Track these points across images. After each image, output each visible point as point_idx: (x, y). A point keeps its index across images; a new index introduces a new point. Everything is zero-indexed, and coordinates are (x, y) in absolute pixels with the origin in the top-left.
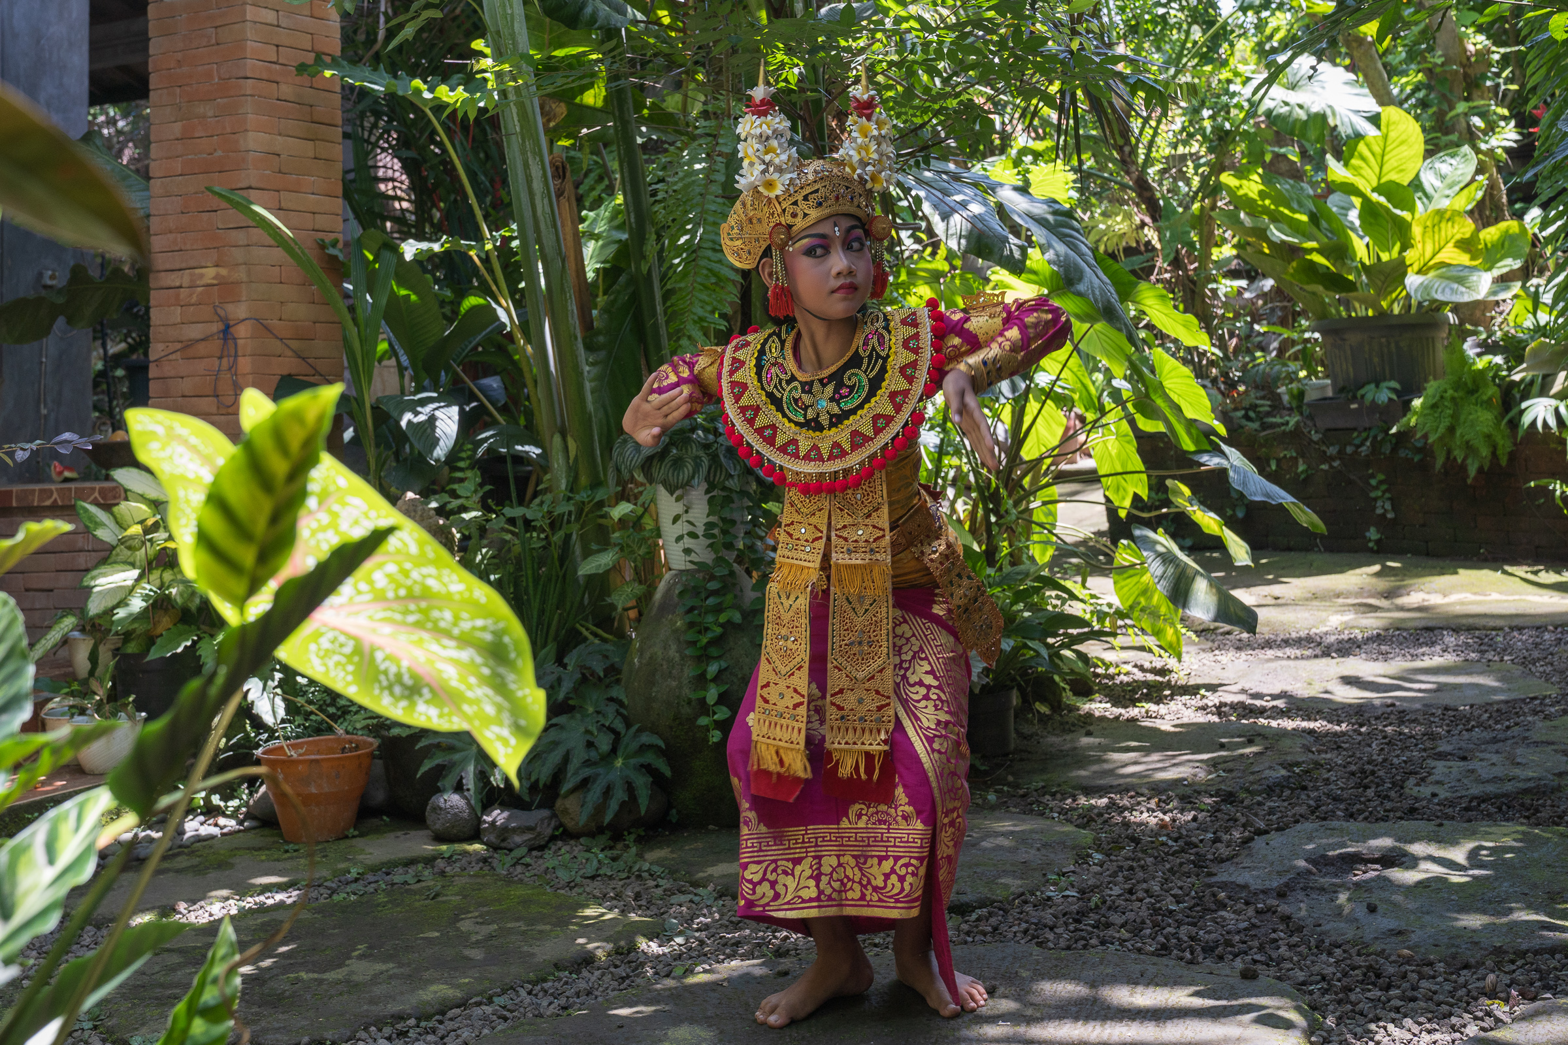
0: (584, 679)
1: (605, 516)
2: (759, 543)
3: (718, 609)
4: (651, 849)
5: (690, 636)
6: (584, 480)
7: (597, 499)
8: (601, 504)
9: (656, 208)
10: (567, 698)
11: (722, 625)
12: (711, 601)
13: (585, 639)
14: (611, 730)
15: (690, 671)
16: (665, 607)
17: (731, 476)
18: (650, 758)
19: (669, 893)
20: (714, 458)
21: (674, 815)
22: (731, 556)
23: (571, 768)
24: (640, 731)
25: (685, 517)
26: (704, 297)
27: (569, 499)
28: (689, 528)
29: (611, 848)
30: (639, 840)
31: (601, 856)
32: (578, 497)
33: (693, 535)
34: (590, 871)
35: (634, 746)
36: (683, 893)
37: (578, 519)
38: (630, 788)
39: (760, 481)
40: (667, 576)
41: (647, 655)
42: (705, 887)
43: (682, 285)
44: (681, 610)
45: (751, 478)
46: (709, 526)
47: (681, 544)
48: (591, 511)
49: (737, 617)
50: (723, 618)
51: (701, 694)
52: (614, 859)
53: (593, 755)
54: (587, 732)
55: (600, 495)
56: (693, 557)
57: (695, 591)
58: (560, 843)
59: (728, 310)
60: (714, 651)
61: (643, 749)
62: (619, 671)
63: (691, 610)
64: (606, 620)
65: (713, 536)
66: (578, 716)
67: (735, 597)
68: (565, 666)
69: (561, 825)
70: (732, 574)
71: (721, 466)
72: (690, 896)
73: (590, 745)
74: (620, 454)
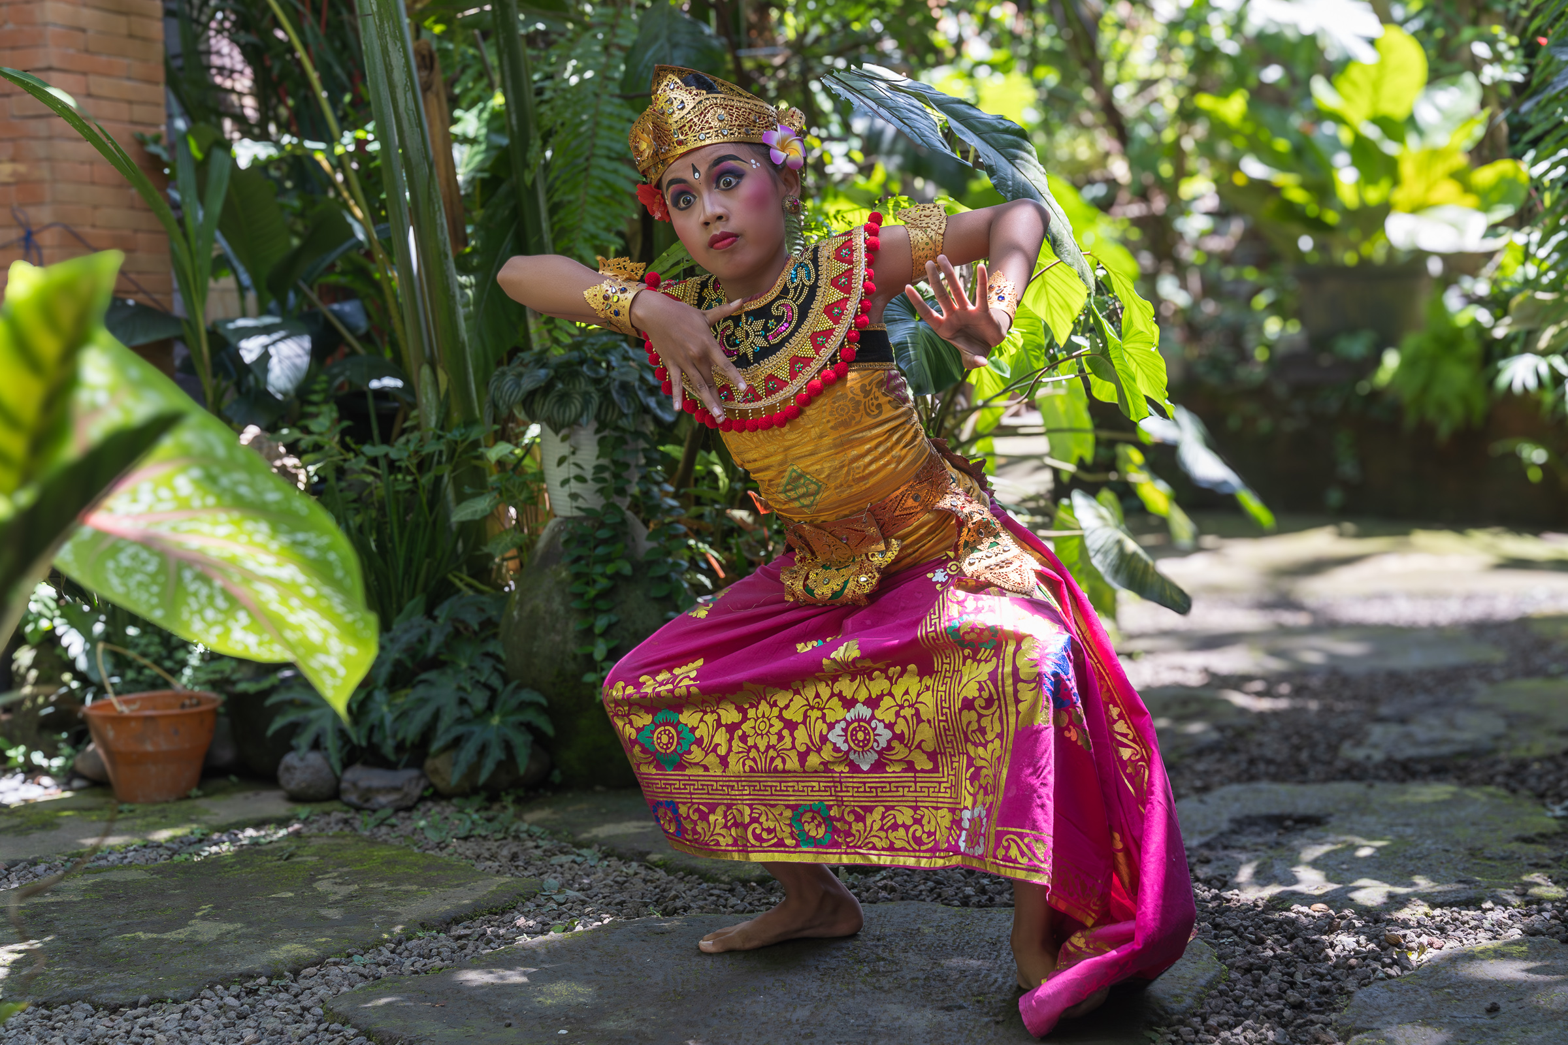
0: (457, 633)
1: (481, 457)
2: (655, 489)
3: (607, 560)
4: (531, 810)
5: (577, 587)
6: (456, 417)
7: (472, 437)
8: (476, 444)
9: (544, 109)
10: (437, 653)
11: (610, 578)
12: (601, 551)
13: (459, 590)
14: (486, 686)
15: (575, 625)
16: (550, 556)
17: (625, 415)
18: (530, 716)
19: (549, 853)
20: (606, 394)
21: (557, 776)
22: (624, 503)
23: (442, 726)
24: (519, 687)
25: (572, 459)
26: (596, 211)
27: (440, 437)
28: (575, 471)
29: (487, 809)
30: (518, 801)
31: (475, 817)
32: (449, 436)
33: (580, 479)
34: (462, 833)
35: (514, 702)
36: (566, 853)
37: (451, 458)
38: (508, 747)
39: (658, 421)
40: (552, 523)
41: (528, 608)
42: (589, 847)
43: (572, 197)
44: (566, 560)
45: (648, 418)
46: (599, 469)
47: (566, 488)
48: (465, 451)
49: (627, 569)
50: (610, 569)
51: (587, 649)
52: (489, 820)
53: (467, 712)
54: (461, 688)
55: (475, 433)
56: (581, 503)
57: (582, 541)
58: (429, 804)
59: (624, 227)
60: (602, 604)
61: (523, 706)
62: (496, 625)
63: (578, 559)
64: (482, 570)
65: (604, 480)
66: (450, 671)
67: (626, 546)
68: (435, 619)
69: (431, 785)
70: (624, 522)
71: (613, 403)
72: (573, 857)
73: (463, 702)
74: (498, 388)
